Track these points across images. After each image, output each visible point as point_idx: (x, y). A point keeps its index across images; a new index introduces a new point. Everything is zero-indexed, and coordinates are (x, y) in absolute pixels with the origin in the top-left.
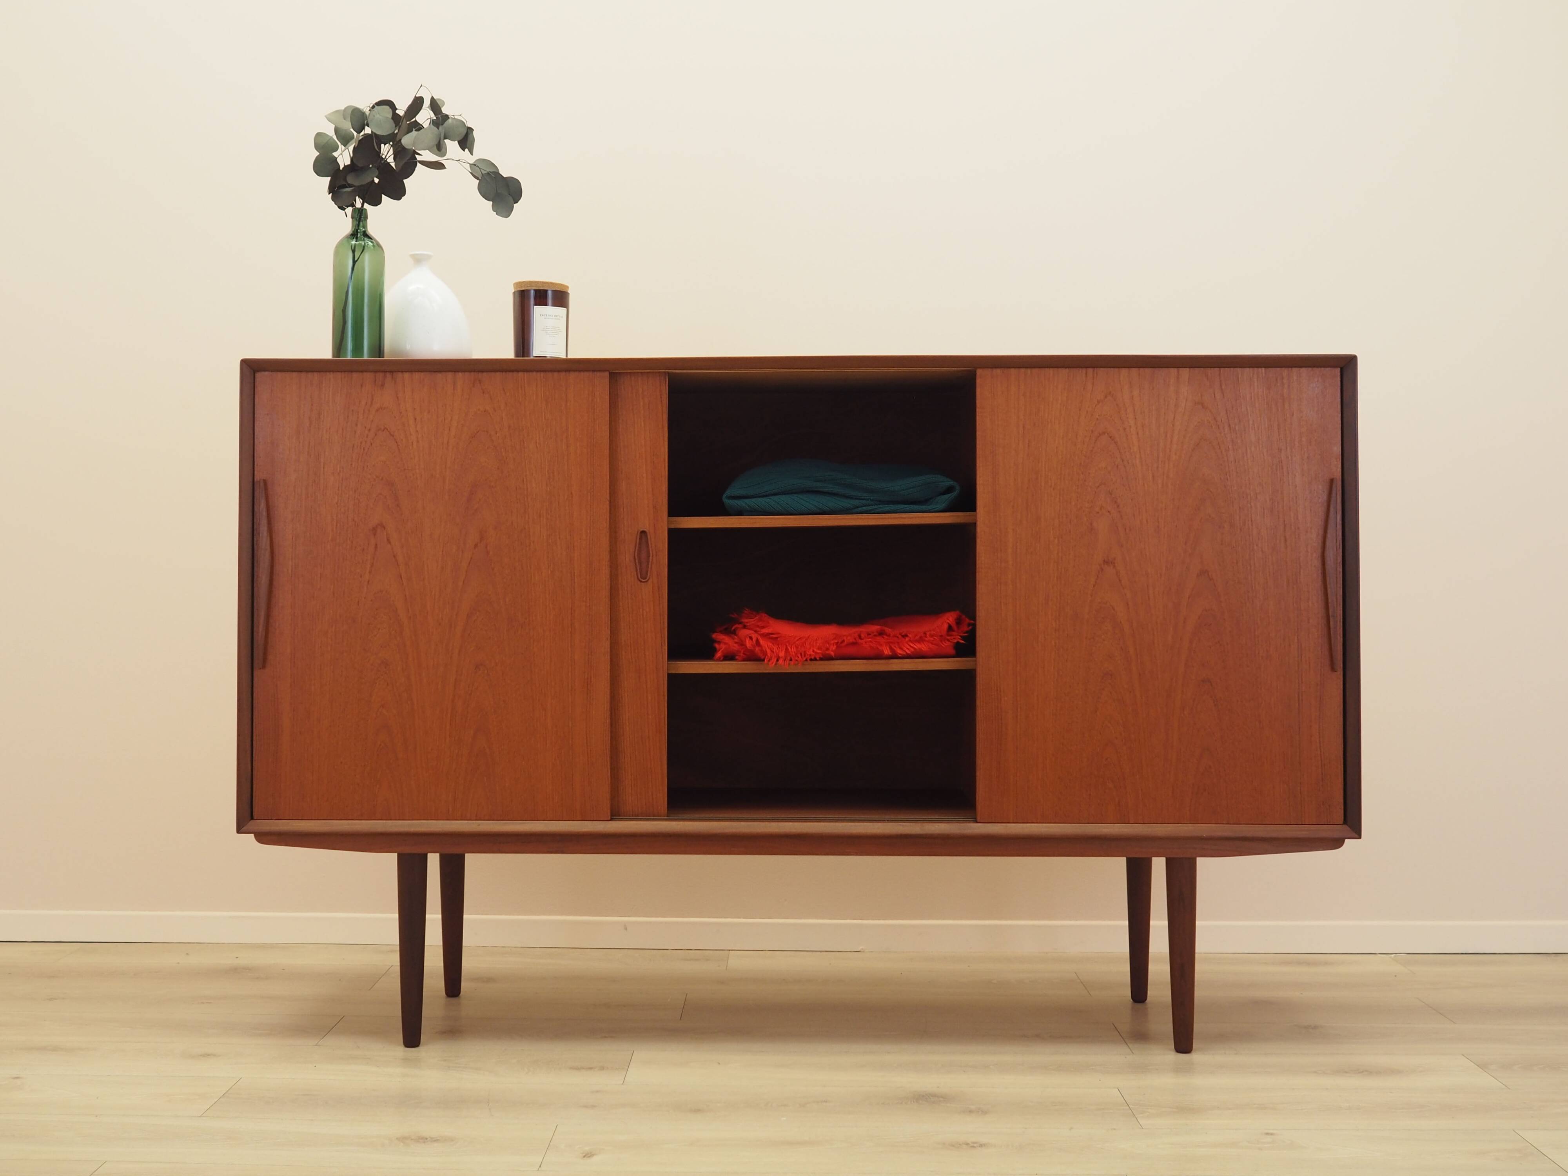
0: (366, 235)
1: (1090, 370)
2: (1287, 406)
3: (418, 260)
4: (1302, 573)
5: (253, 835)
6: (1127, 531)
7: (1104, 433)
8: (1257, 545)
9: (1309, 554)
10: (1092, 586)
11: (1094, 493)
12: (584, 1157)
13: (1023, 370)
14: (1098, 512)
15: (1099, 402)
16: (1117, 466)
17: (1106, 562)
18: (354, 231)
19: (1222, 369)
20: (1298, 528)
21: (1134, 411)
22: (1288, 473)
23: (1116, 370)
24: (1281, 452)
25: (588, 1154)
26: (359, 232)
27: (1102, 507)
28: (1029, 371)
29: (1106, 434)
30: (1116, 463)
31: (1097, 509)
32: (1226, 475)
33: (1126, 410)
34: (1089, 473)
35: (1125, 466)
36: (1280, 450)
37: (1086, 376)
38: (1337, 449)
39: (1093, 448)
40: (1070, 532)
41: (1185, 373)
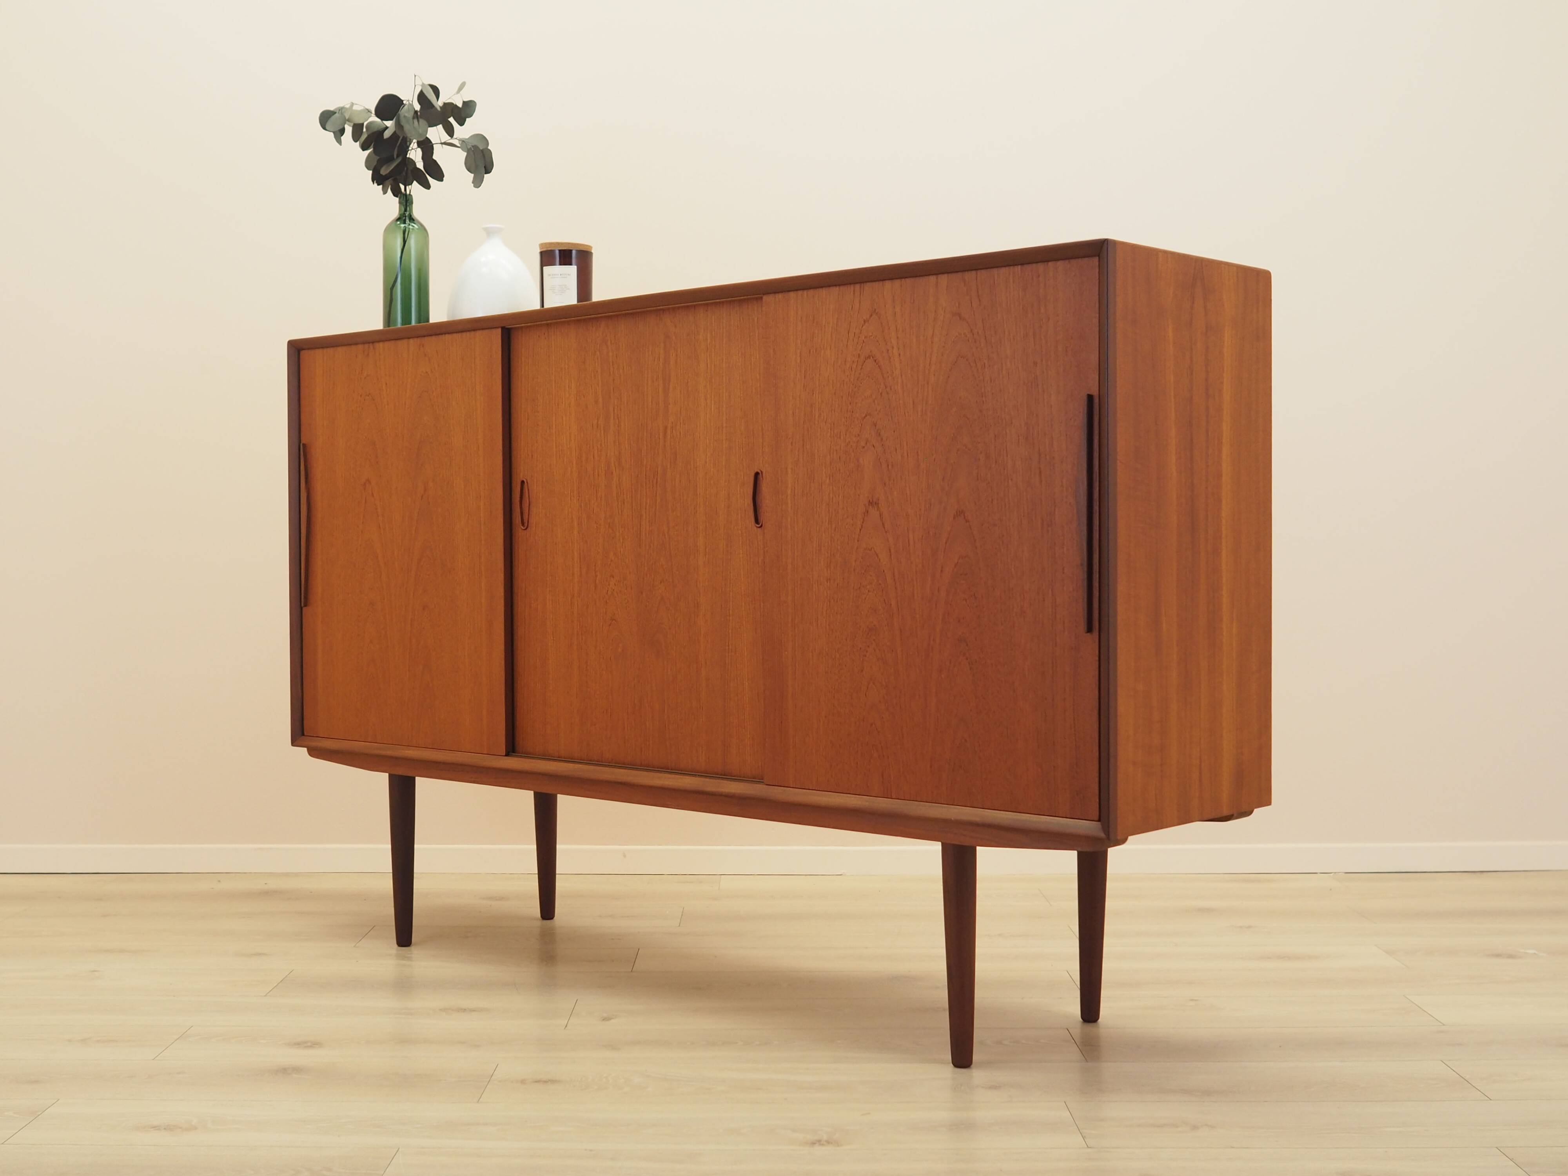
0: (412, 219)
1: (858, 286)
2: (1043, 310)
3: (490, 233)
4: (1056, 513)
5: (306, 749)
6: (890, 467)
7: (869, 357)
8: (1012, 480)
9: (1065, 489)
10: (859, 530)
11: (860, 425)
12: (603, 1020)
13: (800, 292)
14: (864, 447)
15: (865, 322)
16: (881, 394)
17: (871, 503)
18: (400, 215)
19: (979, 272)
20: (1054, 458)
21: (897, 329)
22: (1044, 391)
23: (881, 283)
24: (1036, 366)
25: (606, 1018)
26: (406, 216)
27: (867, 441)
28: (805, 292)
29: (872, 358)
30: (880, 390)
31: (863, 443)
32: (982, 397)
33: (889, 329)
34: (856, 403)
35: (888, 393)
36: (1035, 363)
37: (854, 294)
38: (1094, 358)
39: (860, 374)
40: (840, 470)
41: (944, 279)
